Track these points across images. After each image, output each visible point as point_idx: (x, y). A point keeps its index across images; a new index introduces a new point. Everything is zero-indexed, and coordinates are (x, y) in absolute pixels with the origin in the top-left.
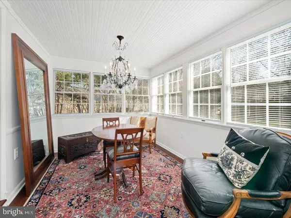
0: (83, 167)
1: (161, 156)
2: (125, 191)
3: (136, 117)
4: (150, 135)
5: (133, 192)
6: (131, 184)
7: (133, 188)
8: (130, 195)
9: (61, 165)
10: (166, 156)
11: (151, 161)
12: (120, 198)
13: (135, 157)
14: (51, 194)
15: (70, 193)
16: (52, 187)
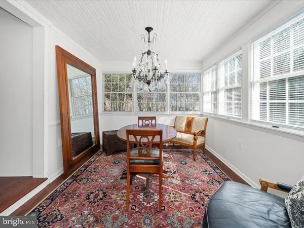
0: (117, 162)
1: (208, 168)
2: (144, 200)
3: (182, 117)
4: (195, 139)
5: (151, 204)
6: (153, 194)
7: (153, 200)
8: (146, 207)
9: (102, 156)
10: (215, 168)
11: (191, 170)
12: (134, 207)
13: (154, 164)
14: (80, 182)
15: (94, 186)
16: (84, 176)
